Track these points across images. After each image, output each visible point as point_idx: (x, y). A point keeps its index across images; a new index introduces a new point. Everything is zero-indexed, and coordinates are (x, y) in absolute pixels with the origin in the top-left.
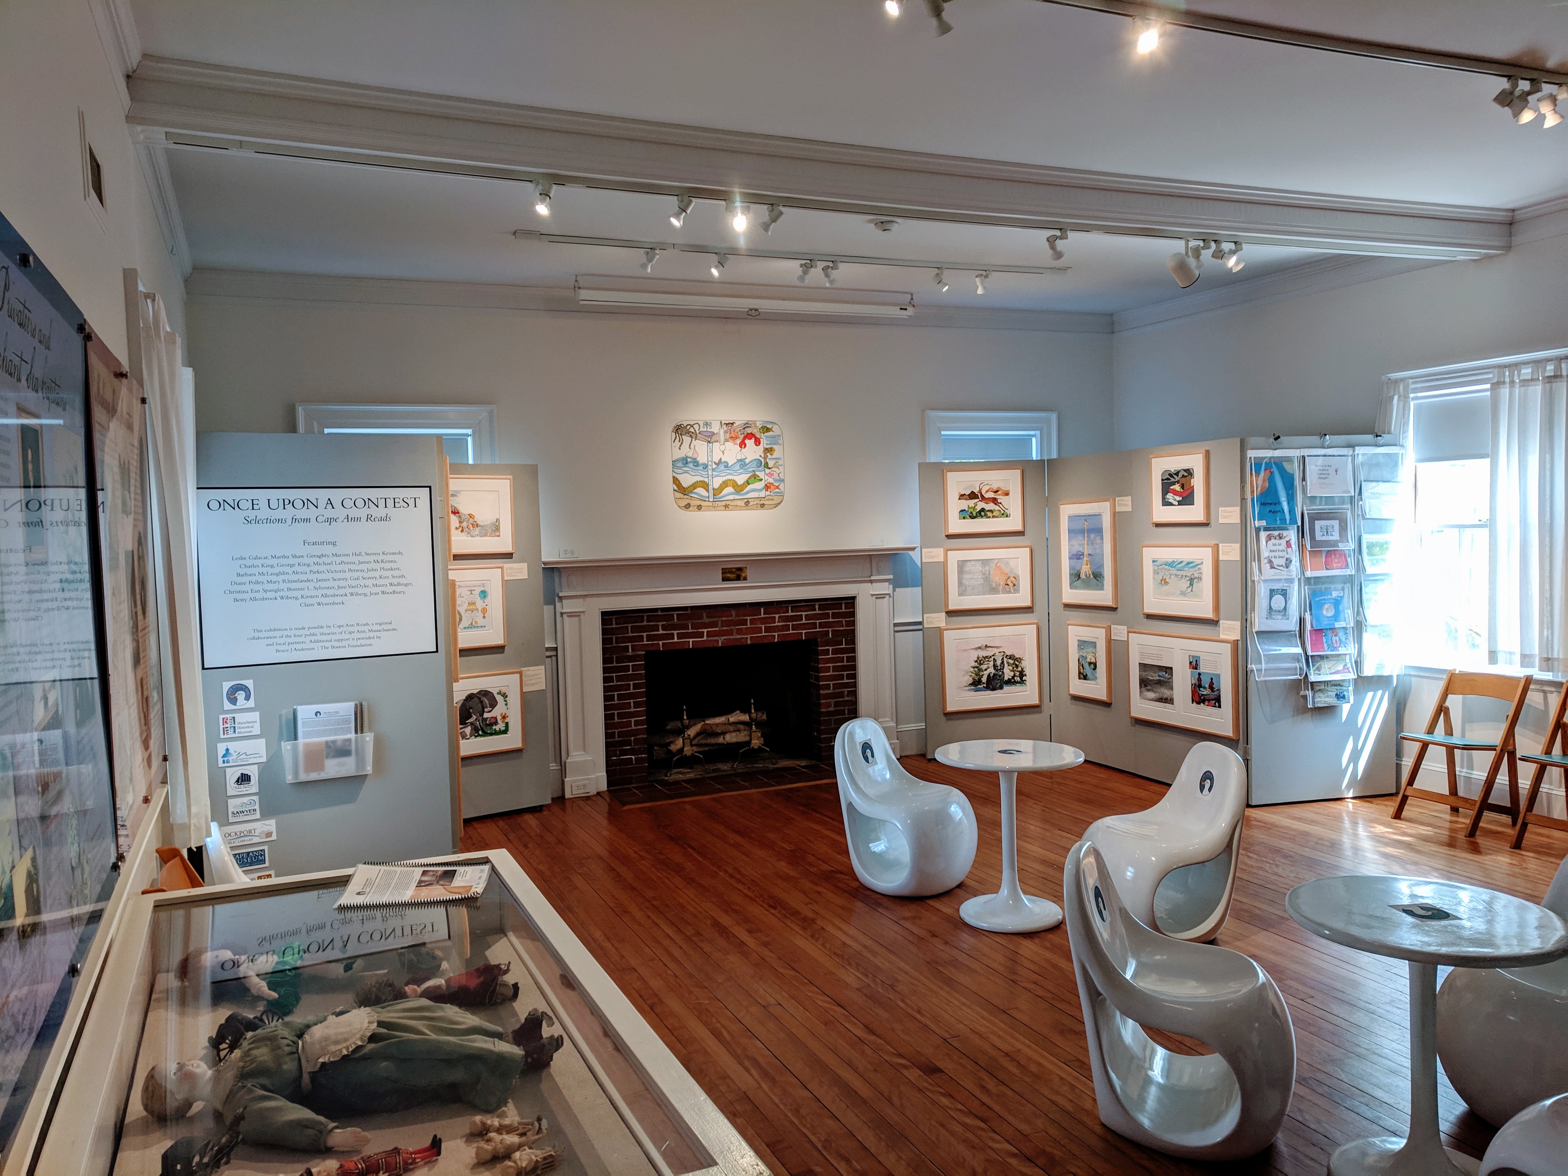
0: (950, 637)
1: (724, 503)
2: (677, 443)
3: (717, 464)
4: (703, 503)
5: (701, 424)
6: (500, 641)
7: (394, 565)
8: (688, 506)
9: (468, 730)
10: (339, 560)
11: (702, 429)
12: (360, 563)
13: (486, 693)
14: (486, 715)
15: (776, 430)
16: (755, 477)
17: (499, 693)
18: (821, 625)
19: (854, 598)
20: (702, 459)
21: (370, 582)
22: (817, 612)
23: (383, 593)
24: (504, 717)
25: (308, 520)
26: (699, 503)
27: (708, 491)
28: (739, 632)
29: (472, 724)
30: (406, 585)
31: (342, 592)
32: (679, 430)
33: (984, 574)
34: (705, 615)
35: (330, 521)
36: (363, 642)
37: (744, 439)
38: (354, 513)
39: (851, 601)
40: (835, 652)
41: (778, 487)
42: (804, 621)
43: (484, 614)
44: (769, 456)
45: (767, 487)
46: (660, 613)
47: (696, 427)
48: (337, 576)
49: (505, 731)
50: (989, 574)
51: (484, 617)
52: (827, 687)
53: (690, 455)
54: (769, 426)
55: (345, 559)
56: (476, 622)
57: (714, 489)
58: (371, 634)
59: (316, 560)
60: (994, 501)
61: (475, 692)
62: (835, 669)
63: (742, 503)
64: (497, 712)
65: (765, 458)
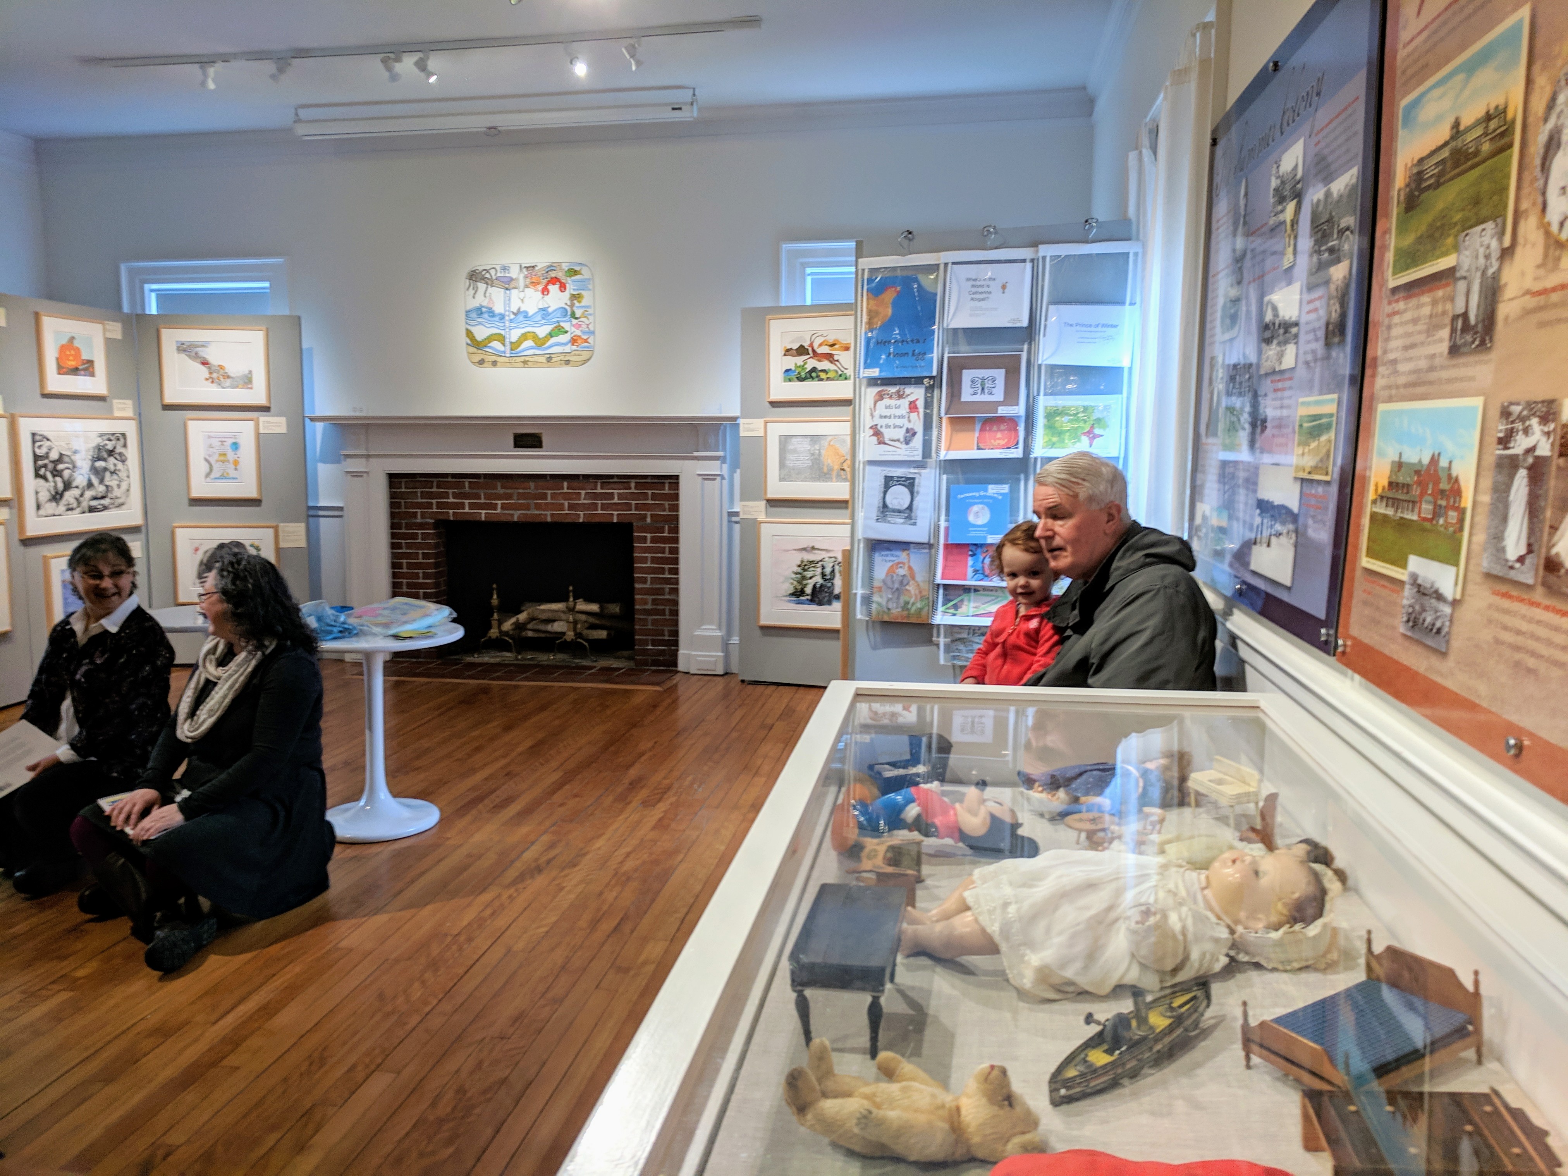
0: (767, 532)
1: (522, 359)
2: (471, 292)
3: (514, 314)
4: (499, 359)
5: (498, 268)
6: (253, 494)
8: (481, 362)
11: (499, 275)
15: (586, 273)
16: (559, 330)
18: (637, 507)
19: (677, 477)
20: (499, 309)
22: (633, 491)
26: (494, 358)
27: (504, 345)
28: (538, 507)
32: (475, 276)
33: (813, 454)
34: (499, 485)
37: (547, 284)
39: (674, 480)
40: (653, 540)
41: (586, 341)
42: (616, 500)
43: (236, 466)
44: (577, 304)
45: (573, 341)
46: (450, 479)
47: (493, 272)
50: (820, 454)
51: (236, 469)
52: (644, 580)
53: (485, 304)
54: (577, 268)
56: (228, 474)
57: (511, 343)
60: (829, 357)
62: (654, 560)
63: (543, 359)
65: (572, 306)
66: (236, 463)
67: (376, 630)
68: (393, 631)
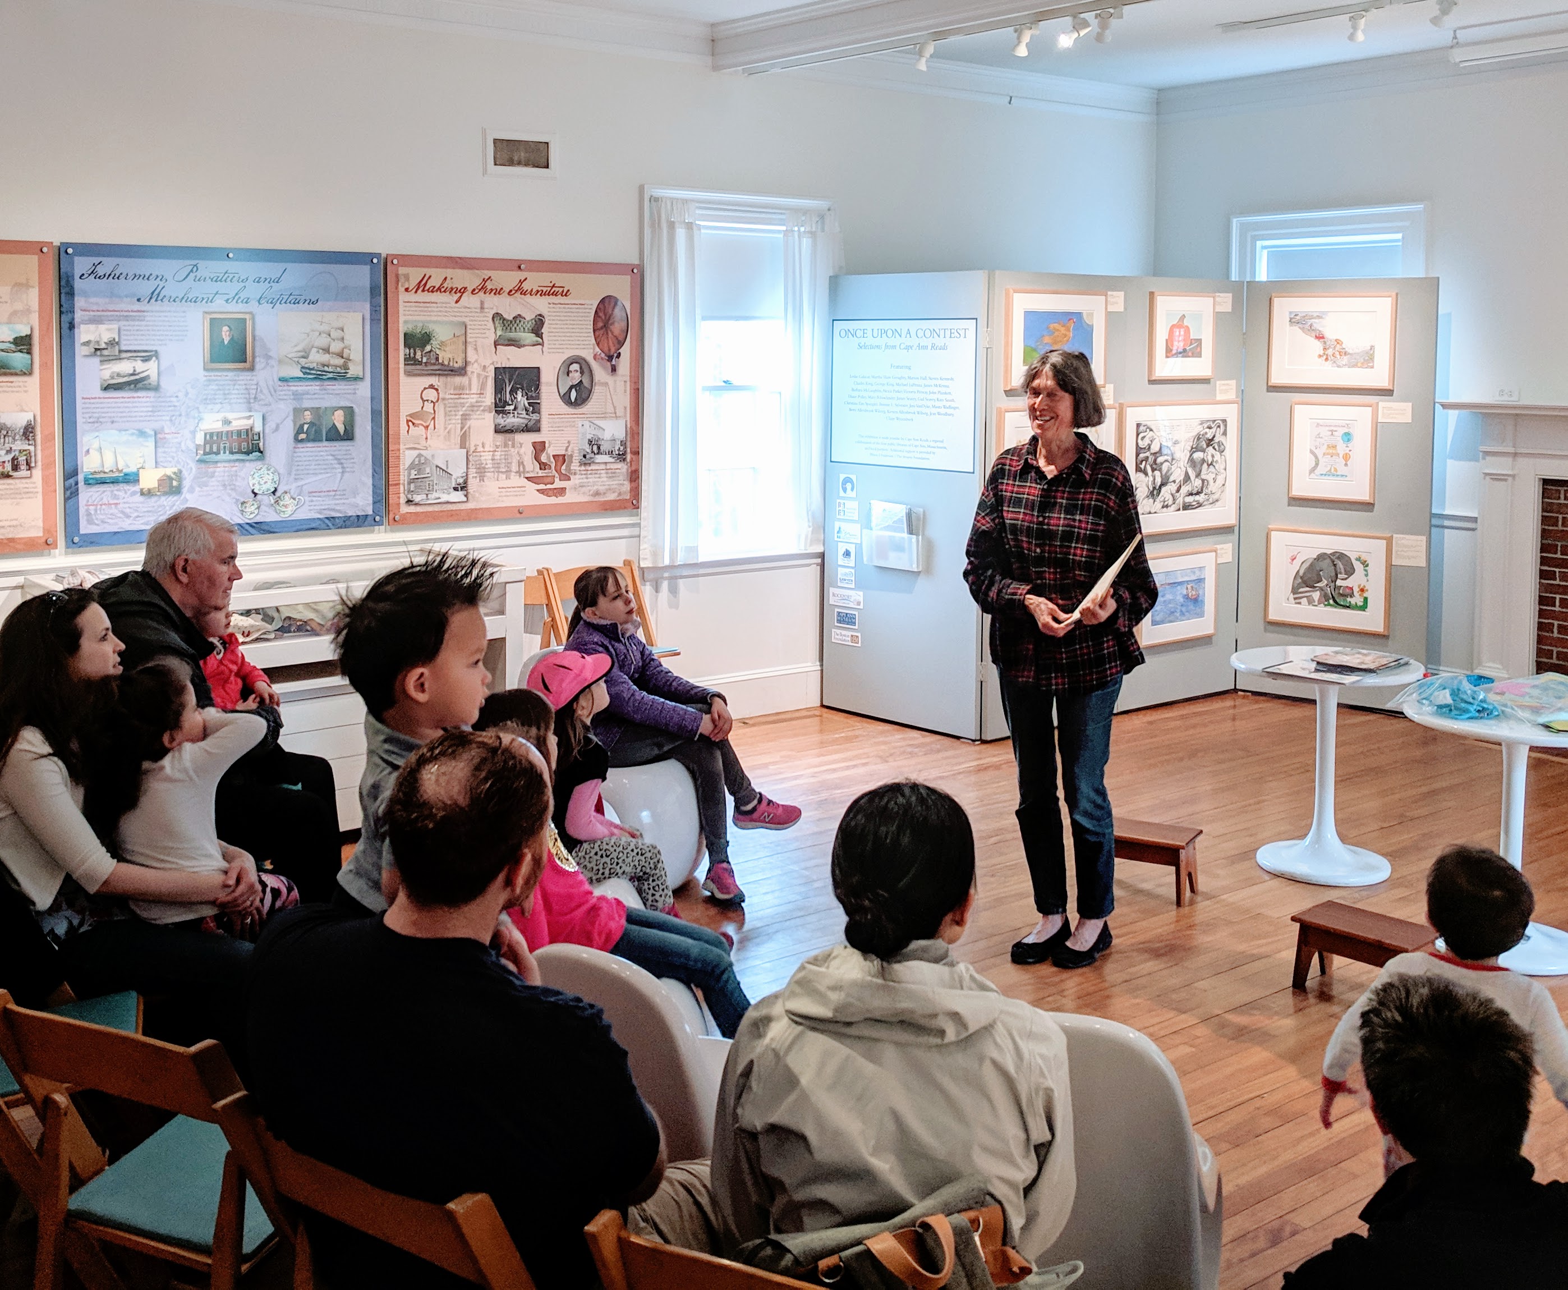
6: (1365, 496)
7: (948, 390)
9: (1316, 595)
10: (912, 382)
12: (925, 386)
13: (1341, 556)
14: (1339, 583)
17: (1358, 559)
21: (930, 403)
23: (939, 414)
24: (1362, 590)
25: (894, 347)
29: (1321, 589)
30: (955, 408)
31: (912, 410)
35: (908, 348)
36: (924, 456)
38: (924, 342)
43: (1346, 461)
48: (911, 396)
49: (1364, 607)
51: (1346, 465)
55: (916, 382)
56: (1336, 470)
58: (929, 450)
59: (898, 381)
61: (1329, 552)
64: (1353, 582)
66: (1346, 457)
67: (1521, 714)
68: (1542, 720)
